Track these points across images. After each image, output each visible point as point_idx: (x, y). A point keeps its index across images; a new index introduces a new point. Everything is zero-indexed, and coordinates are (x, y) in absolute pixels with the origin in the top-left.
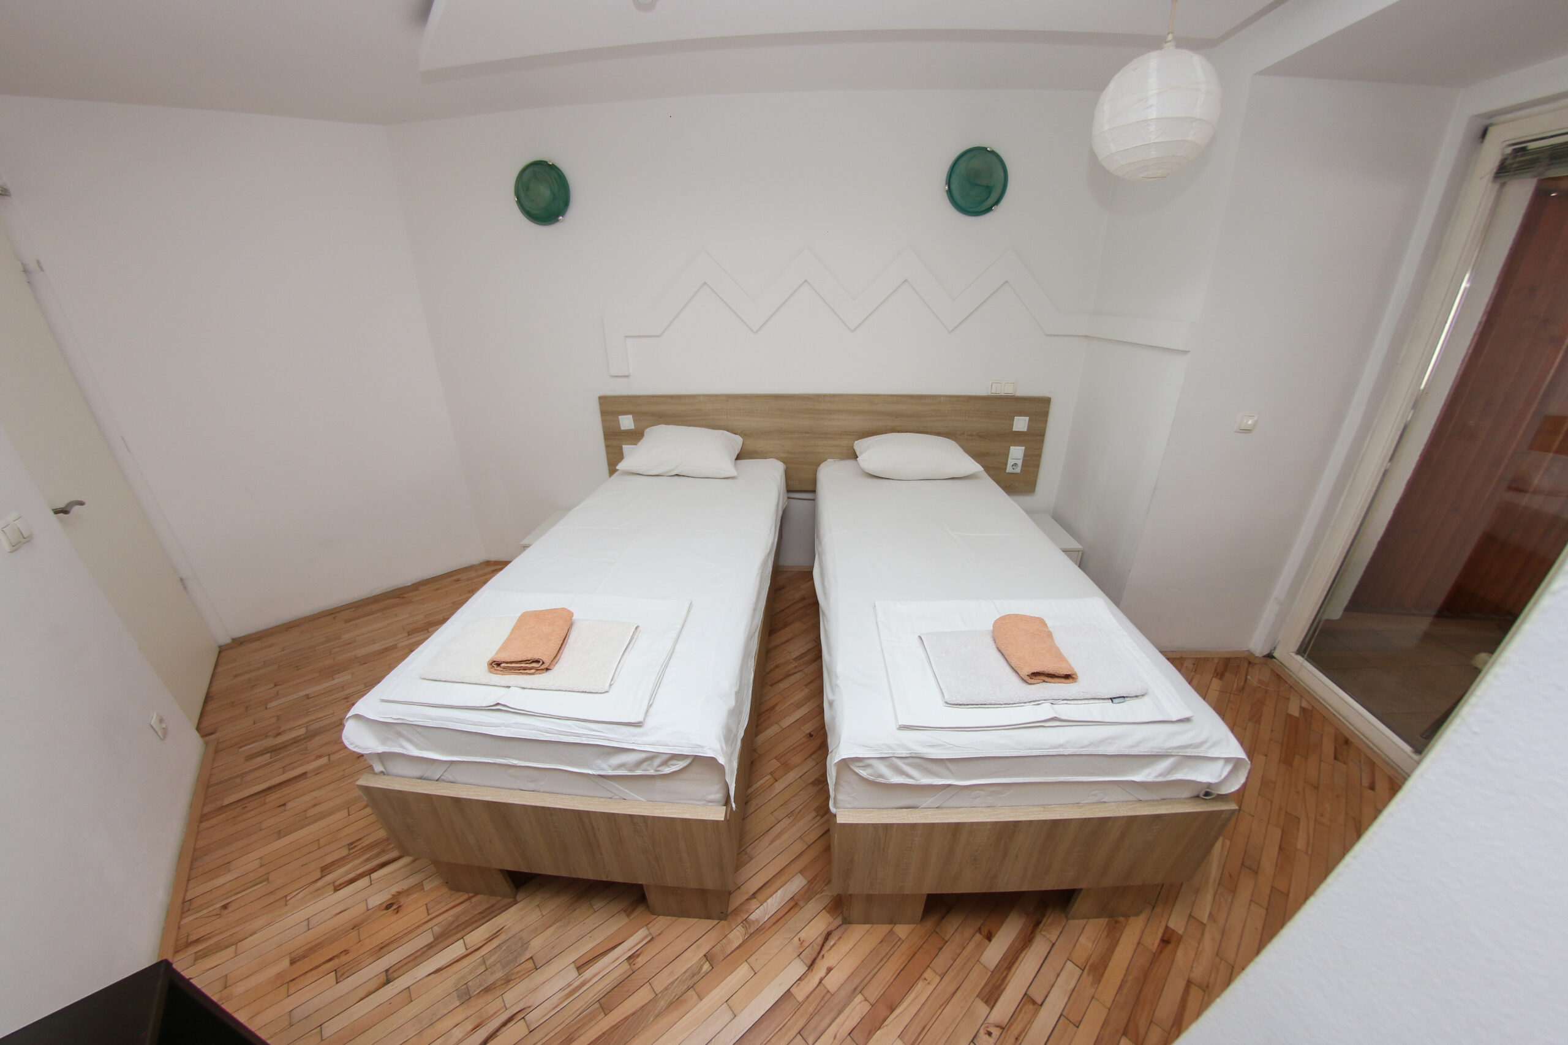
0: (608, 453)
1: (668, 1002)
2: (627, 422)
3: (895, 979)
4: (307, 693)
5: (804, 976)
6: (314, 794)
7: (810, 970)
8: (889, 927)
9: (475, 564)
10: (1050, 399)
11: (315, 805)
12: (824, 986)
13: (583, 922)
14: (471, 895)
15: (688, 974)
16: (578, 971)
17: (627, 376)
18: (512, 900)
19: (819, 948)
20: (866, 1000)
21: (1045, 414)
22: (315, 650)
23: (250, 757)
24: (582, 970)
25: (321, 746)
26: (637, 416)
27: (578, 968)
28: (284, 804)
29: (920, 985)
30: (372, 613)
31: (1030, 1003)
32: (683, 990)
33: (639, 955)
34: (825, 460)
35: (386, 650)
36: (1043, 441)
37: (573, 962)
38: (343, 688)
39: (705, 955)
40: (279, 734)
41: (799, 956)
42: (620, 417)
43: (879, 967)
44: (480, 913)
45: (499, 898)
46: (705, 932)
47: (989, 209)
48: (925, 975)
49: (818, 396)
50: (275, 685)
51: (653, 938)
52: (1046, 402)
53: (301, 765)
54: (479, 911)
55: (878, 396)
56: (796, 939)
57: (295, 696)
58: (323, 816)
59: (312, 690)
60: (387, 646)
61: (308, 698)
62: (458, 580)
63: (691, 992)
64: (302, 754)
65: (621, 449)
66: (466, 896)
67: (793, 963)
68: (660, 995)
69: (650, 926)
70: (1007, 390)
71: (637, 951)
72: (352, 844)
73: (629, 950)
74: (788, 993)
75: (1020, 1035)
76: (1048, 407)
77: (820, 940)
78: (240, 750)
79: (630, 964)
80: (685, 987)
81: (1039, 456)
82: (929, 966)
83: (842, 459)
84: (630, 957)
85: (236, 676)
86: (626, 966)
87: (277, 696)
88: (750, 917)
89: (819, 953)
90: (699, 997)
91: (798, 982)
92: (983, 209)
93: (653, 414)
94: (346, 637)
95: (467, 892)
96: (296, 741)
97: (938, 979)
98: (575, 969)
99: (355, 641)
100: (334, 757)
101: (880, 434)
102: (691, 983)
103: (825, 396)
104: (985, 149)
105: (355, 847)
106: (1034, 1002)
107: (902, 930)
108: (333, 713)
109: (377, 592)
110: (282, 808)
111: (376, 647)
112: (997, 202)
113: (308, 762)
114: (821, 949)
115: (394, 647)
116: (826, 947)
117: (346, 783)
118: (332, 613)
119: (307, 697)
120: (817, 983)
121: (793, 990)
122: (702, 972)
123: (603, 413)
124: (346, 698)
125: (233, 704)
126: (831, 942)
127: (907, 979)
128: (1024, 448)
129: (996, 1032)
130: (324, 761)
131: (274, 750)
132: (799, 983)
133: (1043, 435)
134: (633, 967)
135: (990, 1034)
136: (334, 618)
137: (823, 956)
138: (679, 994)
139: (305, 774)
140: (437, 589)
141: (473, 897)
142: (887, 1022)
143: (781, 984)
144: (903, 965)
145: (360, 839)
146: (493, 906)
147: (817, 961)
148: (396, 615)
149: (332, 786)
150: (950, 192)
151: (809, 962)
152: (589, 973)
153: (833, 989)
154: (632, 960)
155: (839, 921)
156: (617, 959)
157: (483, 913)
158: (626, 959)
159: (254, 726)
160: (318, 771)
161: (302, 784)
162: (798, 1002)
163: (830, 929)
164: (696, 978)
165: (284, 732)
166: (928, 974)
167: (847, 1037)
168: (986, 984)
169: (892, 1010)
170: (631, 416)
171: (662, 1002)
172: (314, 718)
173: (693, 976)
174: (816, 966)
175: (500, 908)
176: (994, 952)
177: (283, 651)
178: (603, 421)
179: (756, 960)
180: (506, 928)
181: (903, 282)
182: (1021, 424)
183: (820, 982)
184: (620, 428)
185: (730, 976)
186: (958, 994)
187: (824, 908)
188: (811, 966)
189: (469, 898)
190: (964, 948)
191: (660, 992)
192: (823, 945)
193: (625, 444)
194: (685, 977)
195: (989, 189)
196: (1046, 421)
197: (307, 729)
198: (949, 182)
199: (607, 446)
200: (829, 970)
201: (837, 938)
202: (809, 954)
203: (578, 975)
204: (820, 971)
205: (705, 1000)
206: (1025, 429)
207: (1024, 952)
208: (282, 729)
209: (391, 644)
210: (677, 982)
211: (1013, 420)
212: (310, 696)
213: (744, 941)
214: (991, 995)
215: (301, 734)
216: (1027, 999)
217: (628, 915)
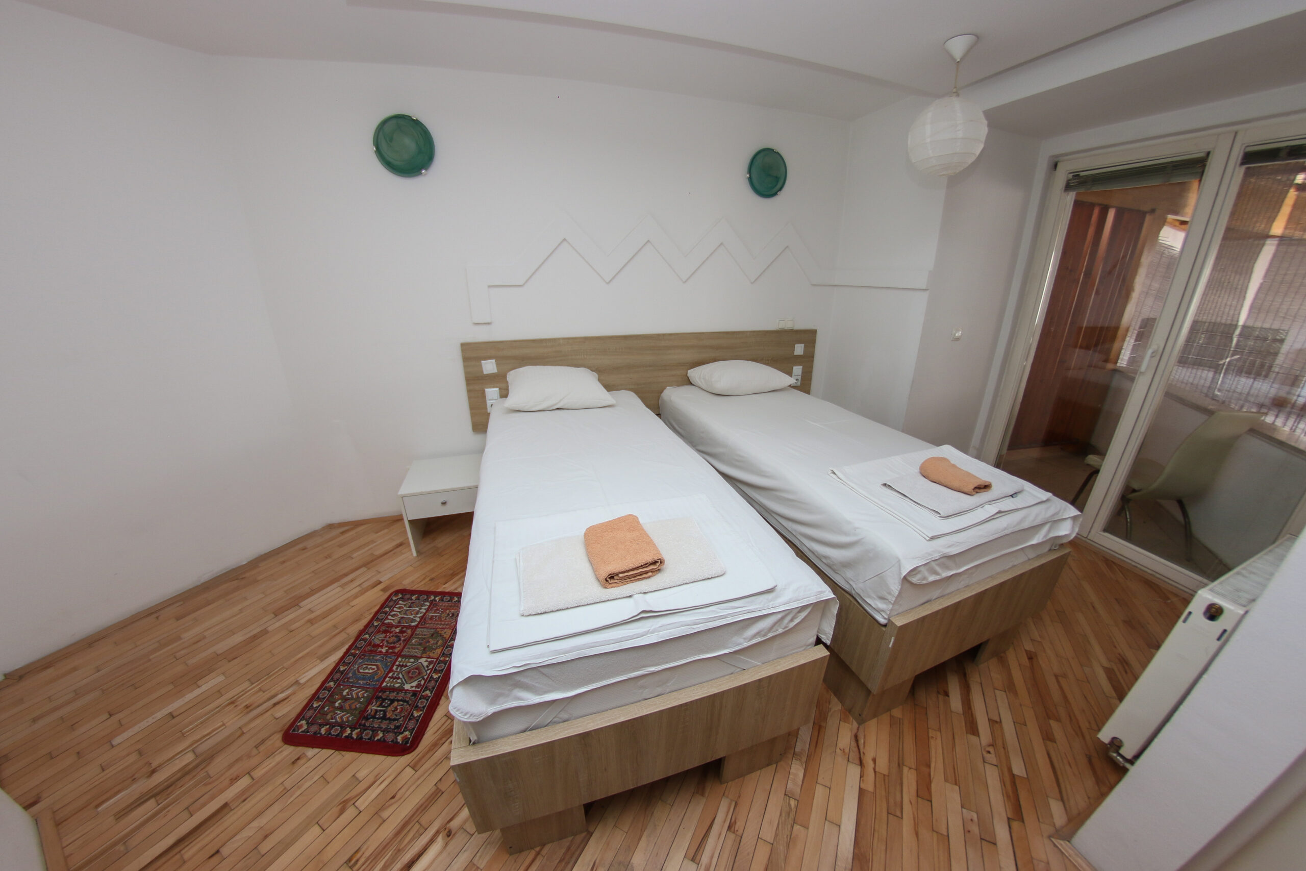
0: (470, 398)
1: (785, 845)
2: (489, 367)
3: (916, 746)
4: (170, 711)
5: (862, 773)
6: (255, 824)
7: (863, 767)
8: (888, 713)
9: (317, 529)
10: (816, 330)
11: (266, 837)
12: (879, 773)
13: (668, 819)
14: (538, 849)
15: (784, 815)
16: (694, 862)
17: (489, 324)
18: (585, 834)
19: (857, 749)
20: (910, 768)
21: (814, 342)
22: (150, 660)
23: (121, 814)
24: (697, 860)
25: (230, 766)
26: (499, 359)
27: (693, 860)
28: (218, 852)
29: (932, 742)
30: (208, 603)
31: (995, 723)
32: (789, 829)
33: (735, 822)
34: (665, 388)
35: (255, 637)
36: (813, 361)
37: (684, 857)
38: (219, 693)
39: (785, 794)
40: (153, 772)
41: (848, 761)
42: (483, 362)
43: (901, 744)
44: (561, 861)
45: (570, 838)
46: (772, 778)
47: (775, 194)
48: (930, 735)
49: (659, 335)
50: (111, 715)
51: (736, 803)
52: (814, 332)
53: (213, 798)
54: (558, 861)
55: (703, 333)
56: (838, 750)
57: (150, 720)
58: (285, 845)
59: (175, 706)
60: (255, 632)
61: (174, 717)
62: (304, 549)
63: (796, 827)
64: (205, 785)
65: (483, 393)
66: (532, 853)
67: (848, 768)
68: (775, 842)
69: (726, 794)
70: (788, 325)
71: (731, 819)
72: (350, 860)
73: (724, 822)
74: (862, 792)
75: (1003, 744)
76: (816, 337)
77: (854, 744)
78: (100, 809)
79: (734, 832)
80: (790, 826)
81: (811, 372)
82: (928, 728)
83: (678, 386)
84: (729, 828)
85: (34, 720)
86: (731, 836)
87: (121, 727)
88: (796, 750)
89: (859, 752)
90: (804, 827)
91: (861, 779)
92: (772, 193)
93: (515, 358)
94: (187, 636)
95: (532, 848)
96: (186, 772)
97: (938, 734)
98: (691, 862)
99: (205, 637)
100: (257, 774)
101: (707, 363)
102: (791, 820)
103: (664, 335)
104: (773, 150)
105: (357, 861)
106: (997, 722)
107: (897, 712)
108: (224, 725)
109: (206, 577)
110: (216, 859)
111: (238, 638)
112: (780, 189)
113: (222, 791)
114: (859, 749)
115: (265, 632)
116: (861, 747)
117: (295, 796)
118: (153, 612)
119: (172, 716)
120: (874, 774)
121: (863, 786)
122: (793, 808)
123: (466, 359)
124: (232, 703)
125: (51, 756)
126: (861, 741)
127: (923, 744)
128: (801, 367)
129: (991, 749)
130: (245, 782)
131: (156, 793)
132: (863, 780)
133: (813, 357)
134: (738, 833)
135: (989, 752)
136: (157, 618)
137: (864, 753)
138: (789, 834)
139: (226, 805)
140: (284, 562)
141: (541, 850)
142: (932, 777)
143: (852, 787)
144: (914, 735)
145: (357, 852)
146: (569, 848)
147: (862, 758)
148: (246, 599)
149: (277, 807)
150: (750, 179)
151: (858, 762)
152: (705, 859)
153: (886, 772)
154: (733, 828)
155: (855, 724)
156: (720, 834)
157: (564, 859)
158: (727, 830)
159: (102, 774)
160: (244, 797)
161: (230, 820)
162: (871, 792)
163: (855, 731)
164: (792, 815)
165: (160, 766)
166: (932, 733)
167: (917, 799)
168: (966, 724)
169: (929, 766)
170: (494, 360)
171: (781, 847)
172: (198, 737)
173: (789, 814)
174: (864, 762)
175: (579, 847)
176: (956, 702)
177: (98, 671)
178: (465, 367)
179: (823, 778)
180: (597, 861)
181: (720, 246)
182: (799, 349)
183: (875, 772)
184: (482, 372)
185: (815, 800)
186: (956, 737)
187: (840, 720)
188: (861, 764)
189: (538, 853)
190: (939, 707)
191: (774, 840)
192: (858, 746)
193: (488, 388)
194: (783, 819)
195: (777, 179)
196: (814, 347)
197: (195, 753)
198: (750, 172)
199: (469, 391)
200: (874, 760)
201: (863, 737)
202: (854, 755)
203: (697, 865)
204: (869, 765)
205: (811, 827)
206: (802, 353)
207: (970, 694)
208: (154, 765)
209: (259, 630)
210: (780, 826)
211: (794, 347)
212: (175, 714)
213: (805, 770)
214: (973, 729)
215: (188, 762)
216: (992, 722)
217: (703, 795)
